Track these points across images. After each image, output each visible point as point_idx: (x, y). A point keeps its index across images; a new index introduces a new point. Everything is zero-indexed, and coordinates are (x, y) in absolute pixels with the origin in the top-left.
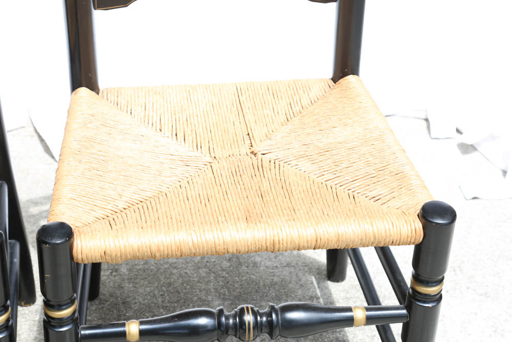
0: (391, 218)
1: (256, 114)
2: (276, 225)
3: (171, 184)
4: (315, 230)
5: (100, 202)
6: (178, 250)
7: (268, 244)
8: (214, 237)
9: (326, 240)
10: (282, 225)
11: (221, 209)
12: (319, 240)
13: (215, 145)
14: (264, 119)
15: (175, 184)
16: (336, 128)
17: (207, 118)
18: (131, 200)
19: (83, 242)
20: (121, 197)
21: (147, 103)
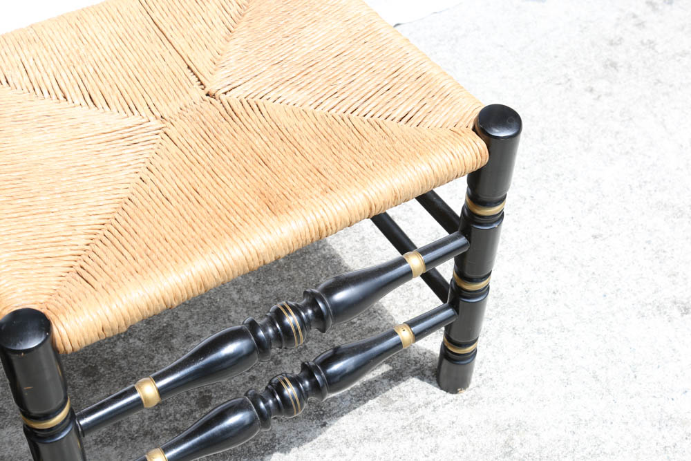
0: (446, 145)
1: (185, 34)
2: (316, 207)
3: (128, 180)
4: (365, 195)
5: (53, 249)
6: (201, 287)
7: (314, 235)
8: (242, 252)
9: (382, 204)
10: (323, 204)
11: (225, 203)
12: (374, 207)
13: (155, 100)
14: (199, 40)
15: (134, 178)
16: (305, 29)
17: (122, 60)
18: (89, 227)
19: (67, 326)
20: (75, 228)
21: (24, 60)
